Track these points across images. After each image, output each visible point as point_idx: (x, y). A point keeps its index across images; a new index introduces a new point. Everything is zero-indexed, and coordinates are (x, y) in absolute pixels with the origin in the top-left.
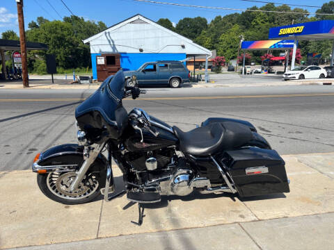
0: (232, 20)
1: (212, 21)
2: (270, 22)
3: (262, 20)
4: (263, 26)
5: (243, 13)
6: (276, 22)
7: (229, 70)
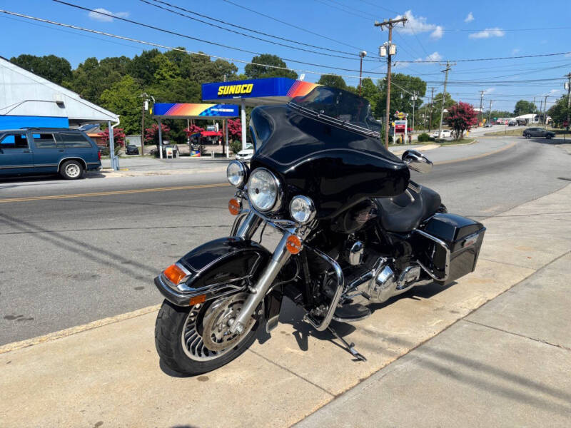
0: (117, 67)
1: (81, 66)
2: (184, 77)
3: (171, 73)
4: (174, 82)
5: (136, 57)
6: (193, 77)
7: (128, 153)
